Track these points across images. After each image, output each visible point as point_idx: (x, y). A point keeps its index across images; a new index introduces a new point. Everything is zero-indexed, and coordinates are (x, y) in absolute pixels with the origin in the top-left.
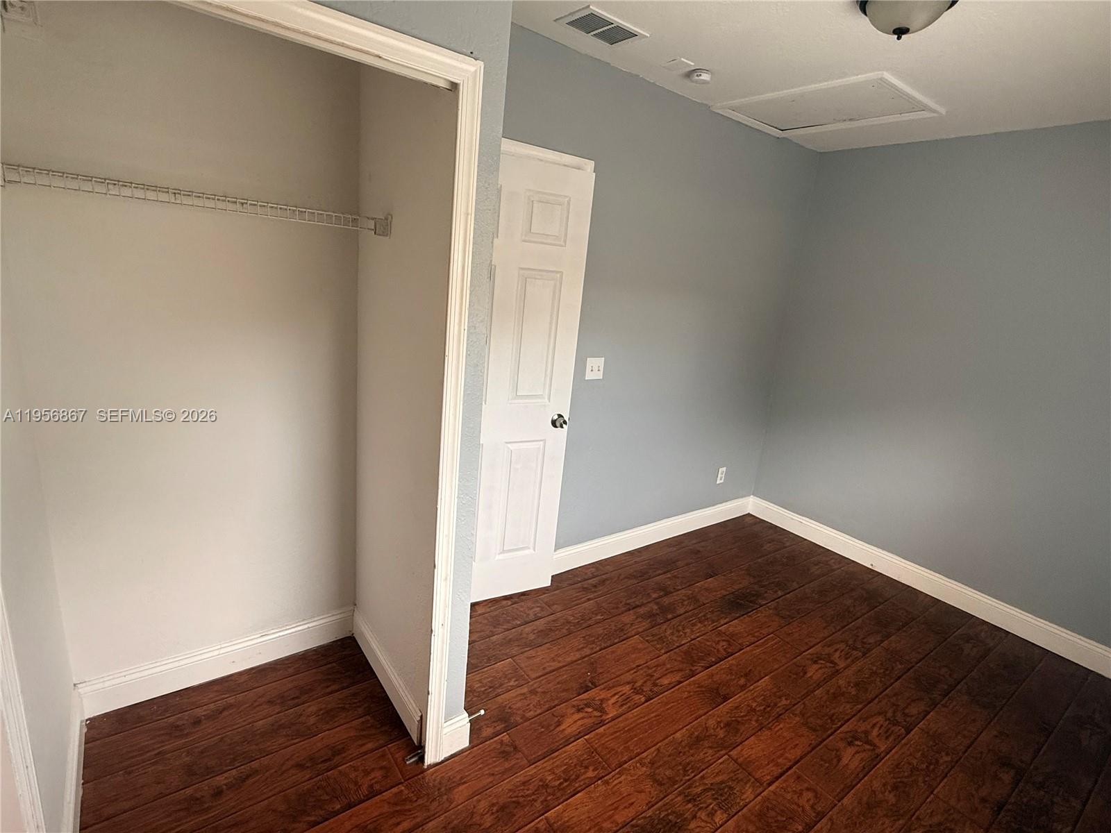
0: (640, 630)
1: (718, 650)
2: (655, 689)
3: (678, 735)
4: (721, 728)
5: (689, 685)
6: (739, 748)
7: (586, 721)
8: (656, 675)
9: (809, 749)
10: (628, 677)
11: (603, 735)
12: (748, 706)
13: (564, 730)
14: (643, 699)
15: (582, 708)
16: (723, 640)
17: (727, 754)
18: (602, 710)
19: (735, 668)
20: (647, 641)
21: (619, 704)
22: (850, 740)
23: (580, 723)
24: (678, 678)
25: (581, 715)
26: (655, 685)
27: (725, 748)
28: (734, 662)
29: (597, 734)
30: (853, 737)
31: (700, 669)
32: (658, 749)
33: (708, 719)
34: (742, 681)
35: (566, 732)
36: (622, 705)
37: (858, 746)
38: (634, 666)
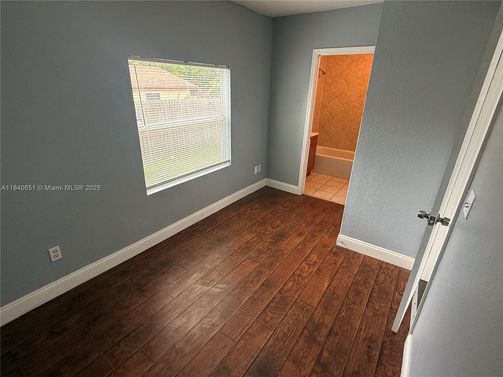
1: (270, 312)
5: (280, 285)
20: (309, 305)
24: (286, 287)
31: (277, 296)
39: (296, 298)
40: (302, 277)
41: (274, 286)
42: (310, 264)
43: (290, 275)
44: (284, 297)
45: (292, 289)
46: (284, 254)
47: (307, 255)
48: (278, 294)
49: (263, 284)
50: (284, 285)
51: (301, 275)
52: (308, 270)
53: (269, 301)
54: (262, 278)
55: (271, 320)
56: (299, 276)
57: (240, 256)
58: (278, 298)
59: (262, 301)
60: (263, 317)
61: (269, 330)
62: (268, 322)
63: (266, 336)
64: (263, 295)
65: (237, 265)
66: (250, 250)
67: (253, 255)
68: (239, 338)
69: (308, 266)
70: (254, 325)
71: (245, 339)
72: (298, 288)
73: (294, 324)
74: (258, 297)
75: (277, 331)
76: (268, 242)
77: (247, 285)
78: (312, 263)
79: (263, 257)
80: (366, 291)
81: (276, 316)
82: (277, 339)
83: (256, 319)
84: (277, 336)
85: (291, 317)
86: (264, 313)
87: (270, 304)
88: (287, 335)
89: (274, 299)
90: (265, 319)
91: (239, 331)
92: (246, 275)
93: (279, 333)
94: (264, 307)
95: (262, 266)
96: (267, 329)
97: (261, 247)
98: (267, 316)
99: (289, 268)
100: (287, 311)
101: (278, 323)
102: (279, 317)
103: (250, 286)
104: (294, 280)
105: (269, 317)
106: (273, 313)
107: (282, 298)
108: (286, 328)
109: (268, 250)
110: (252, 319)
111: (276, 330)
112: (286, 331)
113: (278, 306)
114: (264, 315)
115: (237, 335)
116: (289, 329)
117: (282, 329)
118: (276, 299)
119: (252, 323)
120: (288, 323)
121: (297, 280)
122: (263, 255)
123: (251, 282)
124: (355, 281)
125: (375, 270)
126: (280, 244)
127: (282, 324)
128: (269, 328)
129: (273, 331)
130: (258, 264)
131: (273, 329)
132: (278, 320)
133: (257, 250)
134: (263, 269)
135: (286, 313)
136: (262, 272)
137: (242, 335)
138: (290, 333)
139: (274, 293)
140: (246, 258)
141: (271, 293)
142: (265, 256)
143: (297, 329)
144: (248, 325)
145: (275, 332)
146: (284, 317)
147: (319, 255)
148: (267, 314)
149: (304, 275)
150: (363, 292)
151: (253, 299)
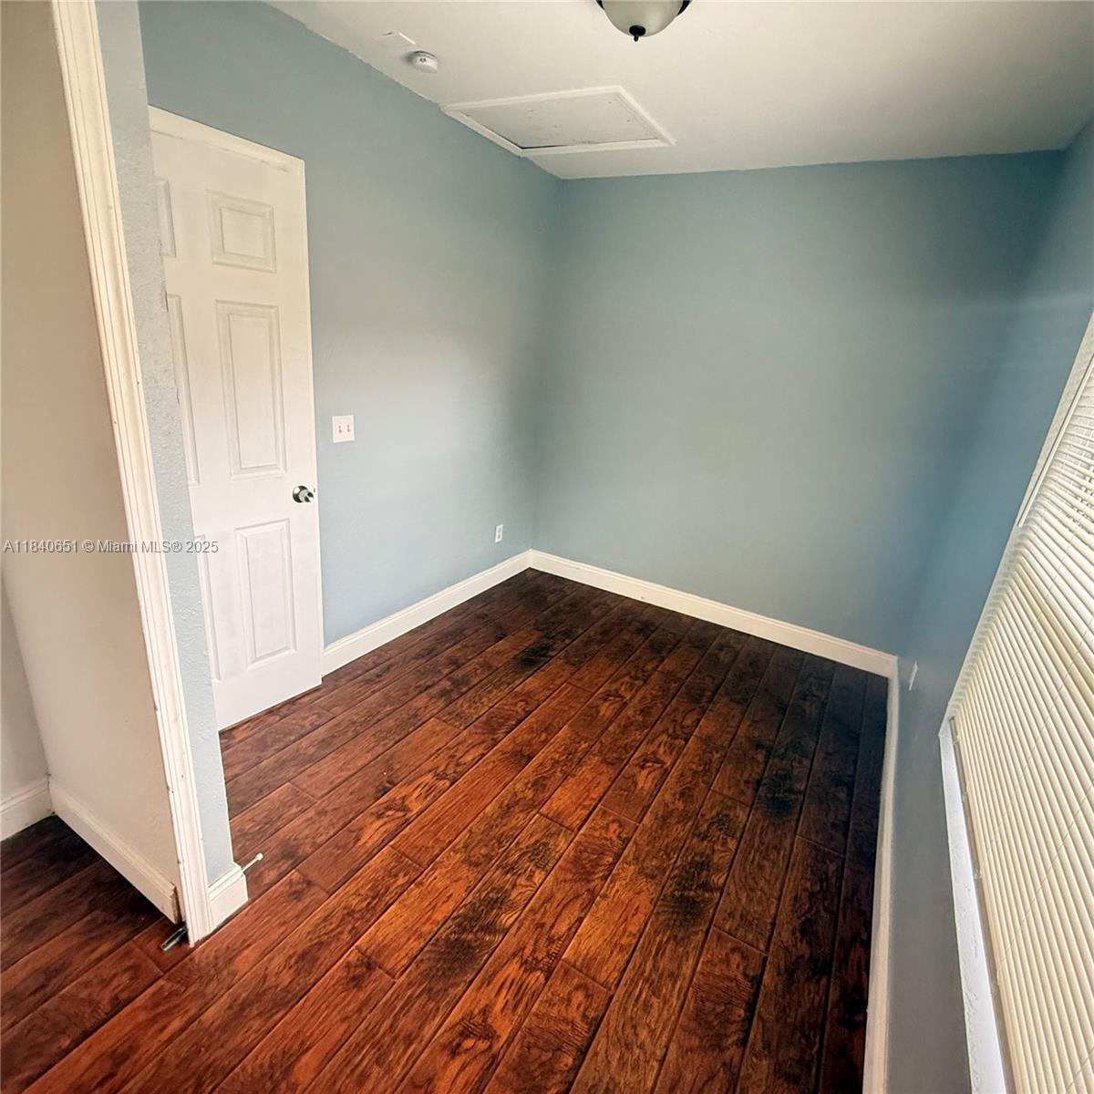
0: (435, 711)
1: (517, 712)
2: (459, 769)
3: (488, 808)
4: (530, 789)
5: (493, 754)
6: (548, 803)
7: (387, 826)
8: (459, 755)
9: (609, 783)
10: (429, 765)
11: (409, 835)
12: (552, 759)
13: (366, 842)
14: (448, 784)
15: (383, 813)
16: (521, 701)
17: (538, 812)
18: (405, 809)
19: (535, 726)
20: (444, 721)
21: (424, 795)
22: (642, 763)
23: (383, 829)
24: (480, 752)
25: (381, 822)
26: (458, 765)
27: (535, 807)
28: (533, 720)
29: (404, 836)
30: (644, 761)
31: (502, 736)
32: (470, 831)
33: (515, 784)
34: (544, 736)
35: (368, 845)
36: (426, 797)
37: (649, 767)
38: (434, 751)
39: (464, 732)
40: (435, 772)
41: (506, 753)
42: (398, 810)
43: (464, 778)
44: (488, 733)
45: (469, 748)
46: (466, 847)
47: (391, 843)
48: (500, 739)
49: (530, 758)
50: (483, 755)
51: (435, 778)
52: (411, 790)
53: (517, 728)
54: (534, 772)
55: (517, 703)
56: (440, 777)
58: (501, 733)
59: (531, 728)
60: (530, 707)
61: (521, 692)
63: (525, 687)
64: (530, 738)
65: (599, 805)
66: (576, 861)
67: (562, 843)
69: (406, 804)
70: (543, 698)
72: (455, 749)
74: (540, 735)
75: (508, 690)
76: (512, 907)
77: (565, 757)
78: (391, 813)
79: (531, 835)
81: (507, 708)
82: (509, 684)
83: (540, 705)
87: (517, 724)
88: (493, 687)
89: (509, 730)
92: (571, 780)
93: (505, 690)
95: (534, 805)
97: (538, 878)
99: (460, 797)
100: (487, 713)
102: (504, 705)
103: (558, 755)
105: (519, 707)
106: (513, 711)
107: (494, 731)
108: (494, 694)
109: (516, 862)
110: (548, 704)
112: (495, 691)
114: (528, 709)
116: (490, 692)
119: (547, 700)
121: (452, 765)
122: (533, 840)
123: (558, 762)
126: (470, 898)
131: (514, 693)
133: (551, 865)
134: (530, 796)
135: (491, 710)
136: (532, 786)
140: (582, 831)
142: (526, 840)
149: (427, 778)
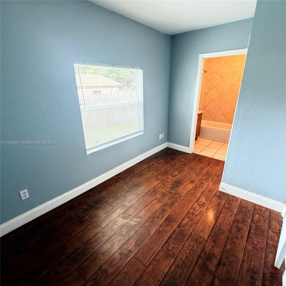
39: (191, 231)
40: (195, 215)
41: (174, 222)
42: (200, 204)
43: (186, 213)
44: (182, 231)
45: (187, 224)
46: (181, 197)
47: (197, 198)
48: (177, 228)
49: (166, 219)
50: (182, 221)
51: (194, 213)
52: (200, 209)
53: (171, 233)
54: (165, 214)
55: (172, 249)
56: (193, 214)
57: (150, 197)
58: (177, 231)
59: (166, 233)
60: (166, 246)
61: (171, 258)
62: (170, 250)
63: (169, 263)
64: (166, 228)
65: (147, 204)
66: (156, 193)
67: (159, 197)
68: (149, 263)
69: (199, 206)
70: (160, 253)
71: (153, 264)
72: (192, 224)
73: (190, 254)
74: (162, 230)
75: (177, 259)
76: (169, 187)
77: (154, 220)
78: (202, 204)
79: (166, 198)
80: (245, 228)
81: (177, 245)
82: (178, 266)
83: (161, 248)
84: (178, 264)
85: (188, 248)
86: (167, 243)
87: (171, 235)
88: (186, 263)
89: (175, 232)
90: (168, 248)
91: (149, 257)
92: (154, 212)
93: (179, 260)
94: (167, 238)
95: (165, 205)
96: (170, 256)
97: (164, 191)
98: (170, 246)
99: (185, 207)
100: (185, 242)
101: (178, 252)
102: (178, 247)
103: (157, 220)
104: (189, 217)
105: (171, 246)
106: (174, 243)
107: (180, 232)
108: (184, 257)
109: (169, 194)
110: (158, 248)
111: (176, 257)
112: (184, 259)
113: (178, 237)
114: (167, 244)
115: (147, 261)
116: (187, 258)
117: (181, 257)
118: (176, 232)
119: (158, 251)
120: (186, 252)
121: (191, 217)
122: (165, 197)
123: (157, 218)
124: (235, 219)
125: (250, 211)
126: (178, 188)
127: (181, 253)
128: (171, 256)
129: (174, 259)
130: (163, 204)
131: (174, 257)
132: (178, 249)
133: (162, 193)
134: (166, 207)
135: (183, 244)
136: (165, 210)
137: (151, 261)
138: (187, 261)
139: (174, 226)
140: (153, 198)
141: (172, 227)
142: (167, 197)
143: (193, 258)
144: (155, 252)
145: (176, 260)
146: (182, 247)
147: (206, 198)
148: (169, 244)
149: (197, 213)
150: (243, 229)
151: (159, 231)
